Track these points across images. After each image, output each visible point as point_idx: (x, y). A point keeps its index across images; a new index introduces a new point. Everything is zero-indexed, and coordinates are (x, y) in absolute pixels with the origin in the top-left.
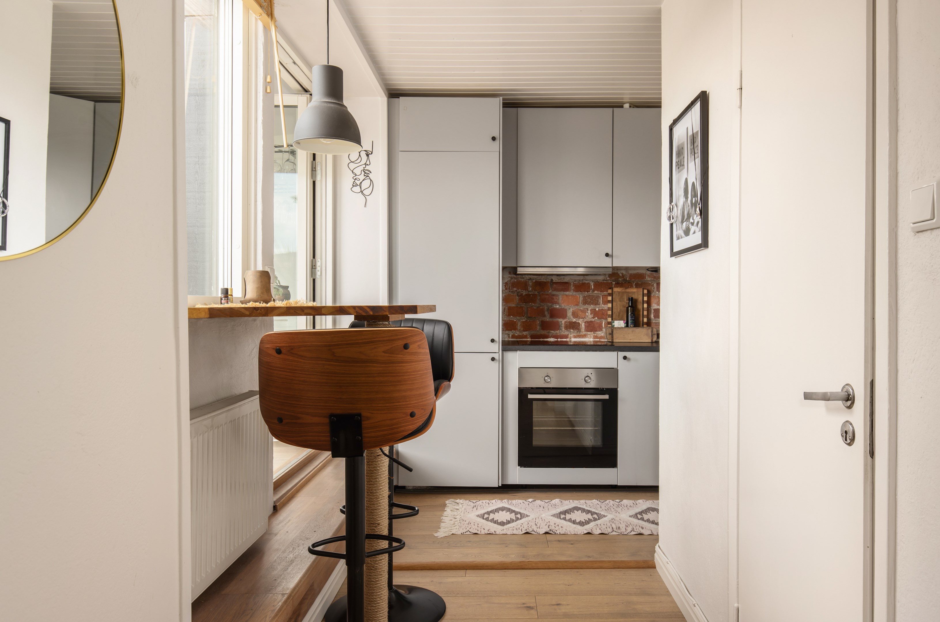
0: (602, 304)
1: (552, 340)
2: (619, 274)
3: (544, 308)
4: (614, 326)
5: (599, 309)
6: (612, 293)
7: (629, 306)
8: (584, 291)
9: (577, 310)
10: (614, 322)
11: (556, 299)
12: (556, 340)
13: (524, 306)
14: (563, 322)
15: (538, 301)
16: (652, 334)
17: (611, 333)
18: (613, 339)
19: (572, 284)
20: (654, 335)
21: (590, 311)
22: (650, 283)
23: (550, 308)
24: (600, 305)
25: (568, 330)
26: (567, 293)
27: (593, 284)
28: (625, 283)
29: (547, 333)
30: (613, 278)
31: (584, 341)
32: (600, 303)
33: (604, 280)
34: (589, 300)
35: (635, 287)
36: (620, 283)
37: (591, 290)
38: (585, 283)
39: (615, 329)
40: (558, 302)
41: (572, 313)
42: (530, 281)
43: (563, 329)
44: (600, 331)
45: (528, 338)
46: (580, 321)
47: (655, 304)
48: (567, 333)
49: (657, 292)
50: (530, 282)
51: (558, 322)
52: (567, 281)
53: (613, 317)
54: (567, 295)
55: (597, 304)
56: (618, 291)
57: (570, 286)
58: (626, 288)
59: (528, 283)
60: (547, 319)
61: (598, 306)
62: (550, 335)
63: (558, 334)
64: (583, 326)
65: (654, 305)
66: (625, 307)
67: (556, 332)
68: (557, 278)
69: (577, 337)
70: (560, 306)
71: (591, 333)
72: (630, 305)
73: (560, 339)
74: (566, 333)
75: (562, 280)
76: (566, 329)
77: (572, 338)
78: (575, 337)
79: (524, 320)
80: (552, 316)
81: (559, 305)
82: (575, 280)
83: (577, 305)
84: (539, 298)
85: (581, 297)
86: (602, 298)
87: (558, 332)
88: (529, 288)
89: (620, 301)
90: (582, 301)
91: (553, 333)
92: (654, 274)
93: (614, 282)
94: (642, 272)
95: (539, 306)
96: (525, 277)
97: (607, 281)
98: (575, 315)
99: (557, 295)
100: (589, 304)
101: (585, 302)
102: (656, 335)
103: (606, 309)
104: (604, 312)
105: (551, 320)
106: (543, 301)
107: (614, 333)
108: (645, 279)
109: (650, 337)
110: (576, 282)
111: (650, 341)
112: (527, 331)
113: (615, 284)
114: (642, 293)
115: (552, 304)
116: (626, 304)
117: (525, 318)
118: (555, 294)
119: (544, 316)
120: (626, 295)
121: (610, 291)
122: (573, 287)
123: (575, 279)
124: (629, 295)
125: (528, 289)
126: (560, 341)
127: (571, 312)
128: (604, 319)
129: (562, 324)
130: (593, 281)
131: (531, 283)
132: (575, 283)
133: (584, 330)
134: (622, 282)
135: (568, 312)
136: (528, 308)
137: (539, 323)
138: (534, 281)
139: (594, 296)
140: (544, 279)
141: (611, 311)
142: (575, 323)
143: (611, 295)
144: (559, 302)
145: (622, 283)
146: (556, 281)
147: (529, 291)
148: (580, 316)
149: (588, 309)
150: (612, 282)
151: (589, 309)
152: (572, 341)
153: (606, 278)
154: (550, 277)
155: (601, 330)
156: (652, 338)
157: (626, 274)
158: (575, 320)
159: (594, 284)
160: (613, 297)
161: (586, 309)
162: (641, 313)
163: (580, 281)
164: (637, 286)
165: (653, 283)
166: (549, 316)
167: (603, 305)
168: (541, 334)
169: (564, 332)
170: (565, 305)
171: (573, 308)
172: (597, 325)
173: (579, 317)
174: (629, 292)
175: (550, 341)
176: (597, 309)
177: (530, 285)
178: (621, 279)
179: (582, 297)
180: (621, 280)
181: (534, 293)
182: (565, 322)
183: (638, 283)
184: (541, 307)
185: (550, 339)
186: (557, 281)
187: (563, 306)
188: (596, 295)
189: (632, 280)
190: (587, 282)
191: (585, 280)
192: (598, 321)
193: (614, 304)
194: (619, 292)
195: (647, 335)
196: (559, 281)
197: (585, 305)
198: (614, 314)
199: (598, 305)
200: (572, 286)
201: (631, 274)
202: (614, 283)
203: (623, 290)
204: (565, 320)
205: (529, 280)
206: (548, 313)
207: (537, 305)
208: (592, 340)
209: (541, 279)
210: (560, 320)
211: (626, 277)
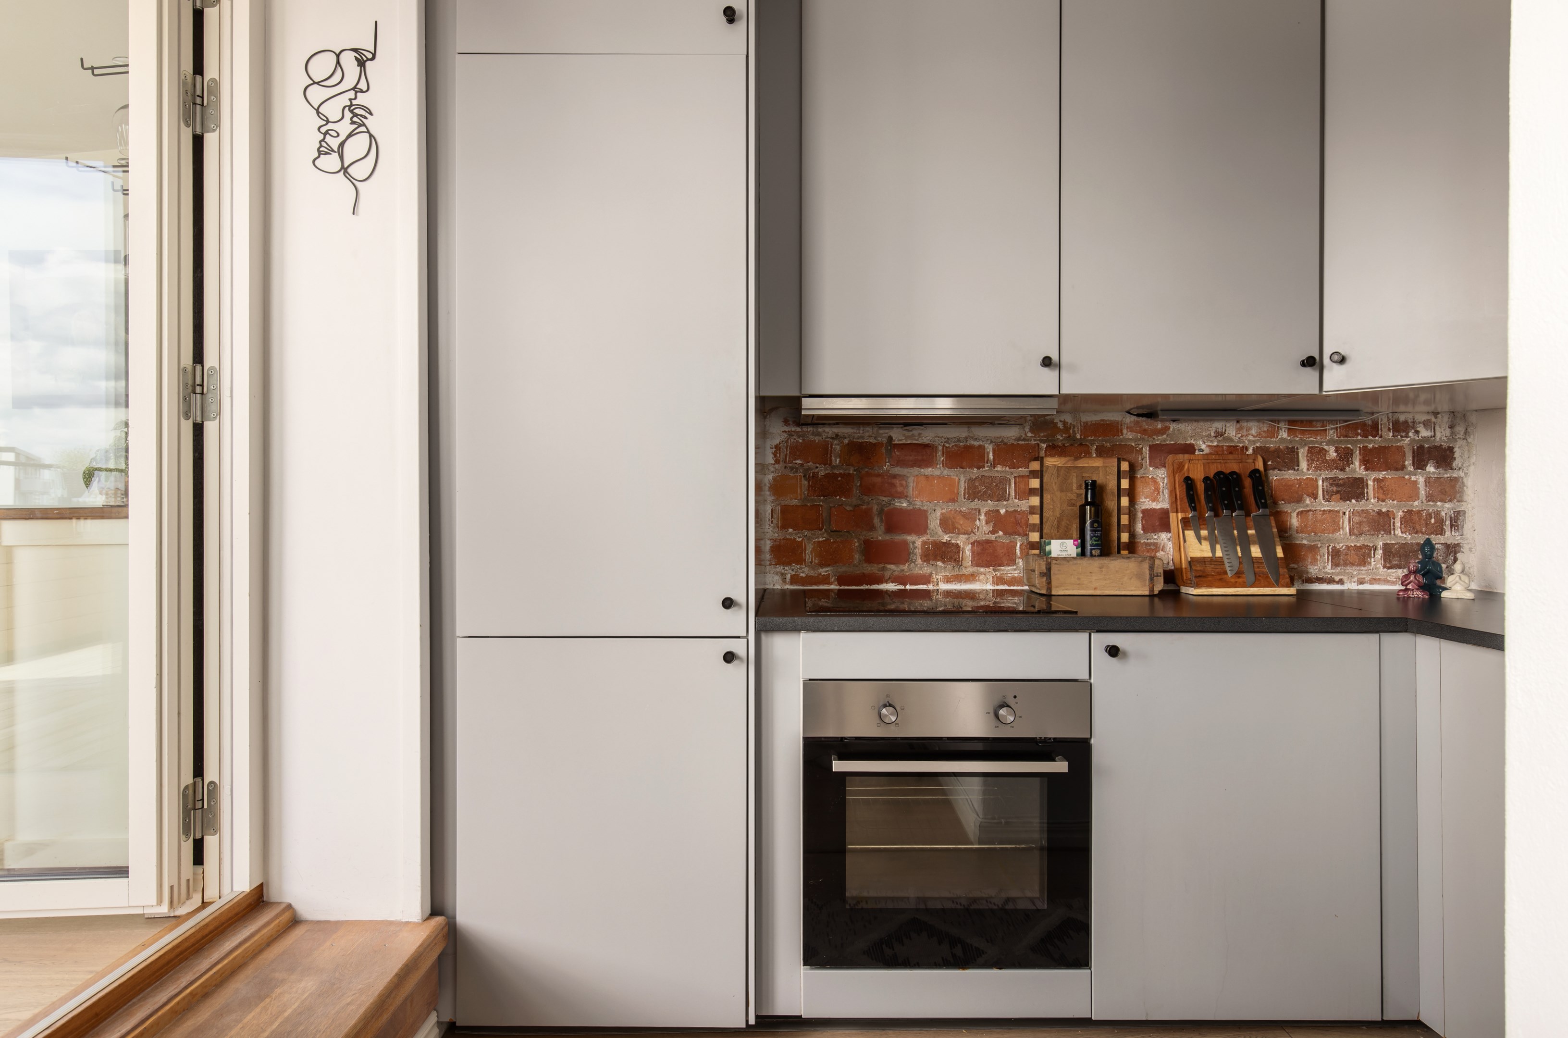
0: (1015, 498)
1: (891, 587)
2: (1057, 423)
3: (872, 509)
4: (1050, 552)
5: (1007, 511)
6: (1042, 471)
7: (1087, 503)
8: (971, 467)
9: (953, 512)
10: (1049, 544)
11: (902, 485)
12: (902, 587)
13: (821, 503)
14: (917, 542)
15: (856, 491)
16: (1150, 575)
17: (1045, 571)
18: (1049, 589)
19: (940, 448)
20: (1157, 576)
21: (986, 514)
22: (1133, 444)
23: (886, 509)
24: (1010, 501)
25: (932, 562)
26: (928, 471)
27: (991, 450)
28: (1071, 445)
29: (878, 571)
30: (1042, 434)
31: (971, 590)
32: (1009, 494)
33: (1019, 439)
34: (983, 488)
35: (1097, 456)
36: (1060, 447)
37: (987, 463)
38: (971, 447)
39: (1055, 562)
40: (905, 494)
41: (941, 520)
42: (836, 442)
43: (919, 561)
44: (1009, 566)
45: (829, 583)
46: (961, 540)
47: (1145, 498)
48: (929, 571)
49: (1151, 469)
50: (835, 444)
51: (905, 543)
52: (927, 442)
53: (1045, 531)
54: (927, 477)
55: (1002, 497)
56: (1055, 466)
57: (936, 453)
58: (1077, 458)
59: (832, 447)
60: (880, 535)
61: (1005, 503)
62: (887, 574)
63: (907, 572)
64: (968, 551)
65: (1144, 500)
66: (1074, 505)
67: (902, 567)
68: (904, 435)
69: (952, 581)
70: (911, 503)
71: (987, 570)
72: (1089, 500)
73: (910, 585)
74: (926, 570)
75: (916, 438)
76: (925, 561)
77: (940, 583)
78: (948, 580)
79: (821, 539)
80: (891, 528)
81: (908, 501)
82: (948, 439)
83: (953, 500)
84: (858, 484)
85: (963, 479)
86: (1015, 483)
87: (906, 567)
88: (833, 458)
89: (1062, 491)
90: (965, 490)
91: (894, 571)
92: (1144, 423)
93: (1044, 443)
94: (1112, 419)
95: (859, 502)
96: (824, 431)
97: (1028, 440)
98: (947, 524)
99: (903, 477)
100: (983, 497)
101: (973, 494)
102: (1162, 577)
103: (1024, 509)
104: (1019, 517)
105: (888, 537)
106: (868, 490)
107: (1052, 572)
108: (1122, 435)
109: (1147, 582)
110: (950, 444)
111: (1147, 593)
112: (829, 565)
113: (1046, 448)
114: (1116, 470)
115: (890, 498)
116: (1075, 498)
117: (823, 534)
118: (897, 473)
119: (872, 528)
120: (1075, 474)
121: (1035, 466)
122: (943, 456)
123: (948, 436)
124: (1084, 475)
125: (831, 460)
126: (910, 590)
127: (939, 518)
128: (1019, 535)
129: (915, 548)
130: (992, 442)
131: (838, 447)
132: (946, 447)
133: (970, 563)
134: (1064, 442)
135: (929, 517)
136: (831, 507)
137: (860, 545)
138: (846, 441)
139: (995, 477)
140: (870, 436)
141: (1038, 516)
142: (947, 544)
143: (1039, 474)
144: (907, 493)
145: (1064, 445)
146: (901, 442)
147: (833, 467)
148: (960, 527)
149: (980, 511)
150: (1038, 444)
151: (983, 511)
152: (940, 591)
153: (1025, 434)
154: (887, 431)
155: (1012, 562)
156: (1151, 586)
157: (1075, 423)
158: (948, 537)
159: (994, 450)
160: (1044, 481)
161: (976, 509)
162: (1115, 520)
163: (959, 441)
164: (1102, 452)
165: (1141, 446)
166: (883, 528)
167: (1017, 501)
168: (863, 573)
169: (920, 567)
170: (922, 501)
171: (942, 509)
172: (1003, 551)
173: (959, 529)
174: (1083, 467)
175: (887, 590)
176: (1003, 511)
177: (835, 451)
178: (1062, 436)
179: (965, 482)
180: (1061, 438)
181: (847, 472)
182: (924, 543)
183: (1103, 445)
184: (864, 507)
185: (885, 585)
186: (904, 442)
187: (918, 503)
188: (1000, 475)
189: (1089, 438)
190: (976, 443)
191: (972, 438)
192: (1006, 540)
193: (1046, 497)
194: (1059, 469)
195: (1139, 576)
196: (909, 442)
197: (973, 500)
198: (1046, 522)
199: (1005, 500)
200: (940, 453)
201: (1087, 423)
202: (1045, 446)
203: (1070, 462)
204: (924, 538)
205: (833, 438)
206: (881, 521)
207: (854, 501)
208: (989, 587)
209: (863, 437)
210: (910, 538)
211: (1074, 431)
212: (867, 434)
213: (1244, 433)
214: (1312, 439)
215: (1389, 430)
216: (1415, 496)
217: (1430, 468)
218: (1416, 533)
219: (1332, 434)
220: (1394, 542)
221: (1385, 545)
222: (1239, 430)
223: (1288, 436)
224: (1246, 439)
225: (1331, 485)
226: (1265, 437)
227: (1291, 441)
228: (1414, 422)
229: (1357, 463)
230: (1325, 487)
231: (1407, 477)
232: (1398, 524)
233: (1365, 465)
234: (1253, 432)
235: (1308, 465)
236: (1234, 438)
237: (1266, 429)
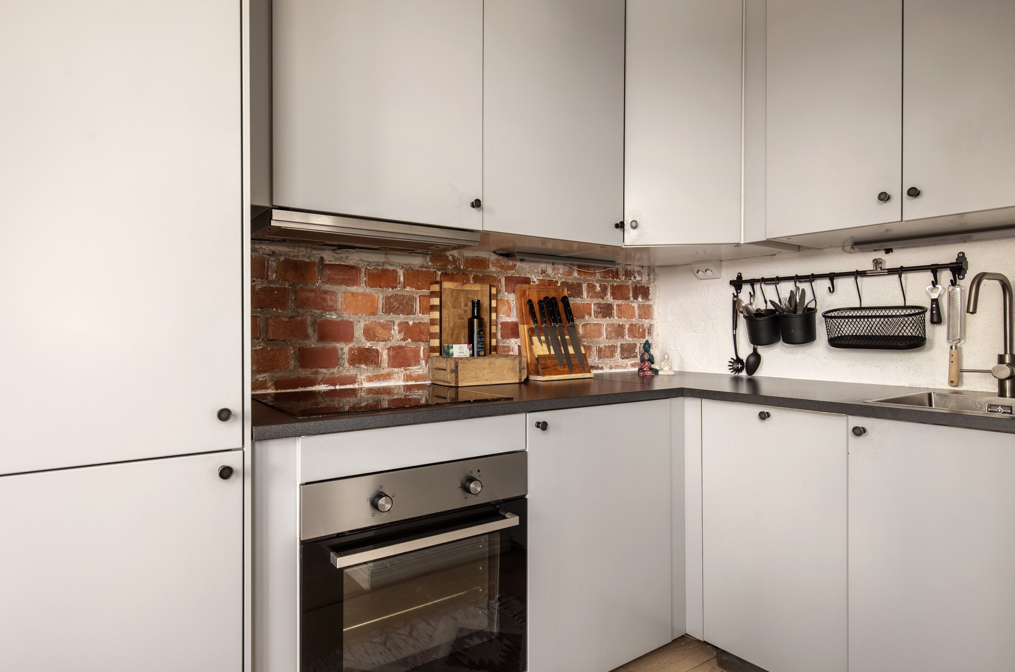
0: (420, 313)
1: (323, 388)
2: (448, 256)
3: (306, 320)
4: (452, 354)
5: (414, 323)
6: (441, 292)
7: (474, 317)
8: (387, 287)
9: (374, 323)
10: (452, 347)
11: (332, 300)
12: (333, 388)
13: (258, 315)
14: (345, 348)
15: (291, 304)
16: (520, 368)
17: (454, 368)
18: (457, 382)
19: (363, 270)
20: (523, 369)
21: (398, 325)
22: (496, 276)
23: (318, 320)
24: (416, 315)
25: (358, 366)
26: (354, 289)
27: (402, 273)
28: (458, 273)
29: (312, 374)
30: (438, 264)
31: (387, 386)
32: (415, 310)
33: (422, 267)
34: (396, 304)
35: (474, 283)
36: (450, 275)
37: (399, 284)
38: (387, 270)
39: (460, 361)
40: (335, 308)
41: (364, 330)
42: (272, 258)
43: (347, 365)
44: (416, 366)
45: (266, 388)
46: (380, 346)
47: (503, 314)
48: (354, 373)
49: (506, 293)
50: (272, 261)
51: (335, 350)
52: (353, 264)
53: (443, 338)
54: (353, 294)
55: (411, 312)
56: (450, 289)
57: (360, 274)
58: (464, 284)
59: (268, 263)
60: (313, 343)
61: (413, 316)
62: (320, 377)
63: (336, 374)
64: (385, 356)
65: (502, 316)
66: (462, 318)
67: (332, 370)
68: (334, 257)
69: (373, 380)
70: (340, 316)
71: (400, 370)
72: (476, 315)
73: (340, 385)
74: (352, 371)
75: (344, 260)
76: (351, 365)
77: (363, 382)
78: (370, 380)
79: (258, 348)
80: (323, 337)
81: (338, 314)
82: (370, 263)
83: (374, 314)
84: (293, 298)
85: (381, 297)
86: (420, 301)
87: (335, 370)
88: (270, 273)
89: (454, 307)
90: (383, 306)
91: (326, 374)
92: (502, 261)
93: (439, 271)
94: (483, 256)
95: (294, 314)
96: (261, 248)
97: (429, 268)
98: (369, 333)
99: (334, 293)
100: (396, 311)
101: (389, 308)
102: (526, 369)
103: (426, 321)
104: (422, 327)
105: (320, 345)
106: (302, 303)
107: (459, 369)
108: (489, 268)
109: (518, 373)
110: (371, 267)
111: (517, 381)
112: (266, 371)
113: (441, 275)
114: (489, 293)
115: (322, 311)
116: (463, 313)
117: (260, 343)
118: (327, 289)
119: (306, 337)
120: (463, 295)
121: (436, 288)
122: (366, 277)
123: (370, 261)
124: (469, 296)
125: (268, 275)
126: (340, 390)
127: (363, 328)
128: (423, 341)
129: (343, 354)
130: (402, 268)
131: (274, 264)
132: (368, 270)
133: (387, 365)
134: (452, 271)
135: (355, 328)
136: (268, 319)
137: (295, 352)
138: (282, 259)
139: (405, 296)
140: (304, 256)
141: (439, 326)
142: (369, 350)
143: (439, 294)
144: (336, 306)
145: (453, 273)
146: (331, 263)
147: (270, 282)
148: (379, 336)
149: (394, 322)
150: (436, 272)
151: (397, 322)
152: (363, 389)
153: (427, 263)
154: (319, 252)
155: (417, 363)
156: (520, 376)
157: (460, 257)
158: (370, 344)
159: (404, 274)
160: (443, 299)
161: (391, 321)
162: (488, 329)
163: (378, 265)
164: (477, 280)
165: (500, 277)
166: (316, 336)
167: (421, 315)
168: (299, 377)
169: (347, 370)
170: (349, 314)
171: (365, 321)
172: (411, 354)
173: (378, 338)
174: (468, 290)
175: (319, 391)
176: (411, 323)
177: (272, 267)
178: (451, 267)
179: (383, 299)
180: (451, 268)
181: (283, 286)
182: (351, 349)
183: (477, 275)
184: (299, 318)
185: (317, 386)
186: (333, 263)
187: (346, 316)
188: (409, 295)
189: (469, 269)
190: (391, 268)
191: (388, 263)
192: (413, 346)
193: (444, 312)
194: (452, 290)
195: (513, 369)
196: (338, 263)
197: (389, 313)
198: (444, 331)
199: (413, 314)
200: (363, 274)
201: (467, 258)
202: (440, 273)
203: (459, 286)
204: (351, 345)
205: (269, 255)
206: (314, 331)
207: (290, 313)
208: (401, 383)
209: (298, 256)
210: (339, 345)
211: (459, 263)
212: (301, 254)
213: (556, 272)
214: (589, 278)
215: (623, 275)
216: (633, 316)
217: (640, 299)
218: (634, 338)
219: (598, 276)
220: (625, 343)
221: (621, 345)
222: (554, 269)
223: (578, 275)
224: (557, 276)
225: (598, 307)
226: (567, 276)
227: (579, 279)
228: (633, 271)
229: (609, 294)
230: (595, 309)
231: (630, 304)
232: (627, 332)
233: (613, 296)
234: (561, 272)
235: (587, 295)
236: (551, 275)
237: (567, 270)
